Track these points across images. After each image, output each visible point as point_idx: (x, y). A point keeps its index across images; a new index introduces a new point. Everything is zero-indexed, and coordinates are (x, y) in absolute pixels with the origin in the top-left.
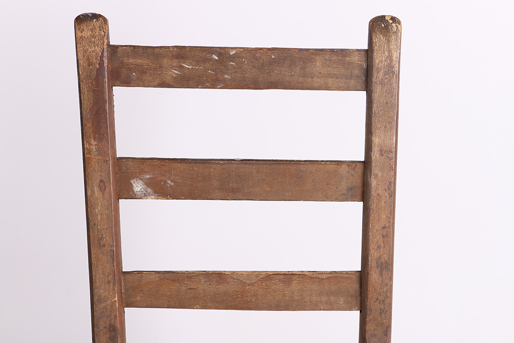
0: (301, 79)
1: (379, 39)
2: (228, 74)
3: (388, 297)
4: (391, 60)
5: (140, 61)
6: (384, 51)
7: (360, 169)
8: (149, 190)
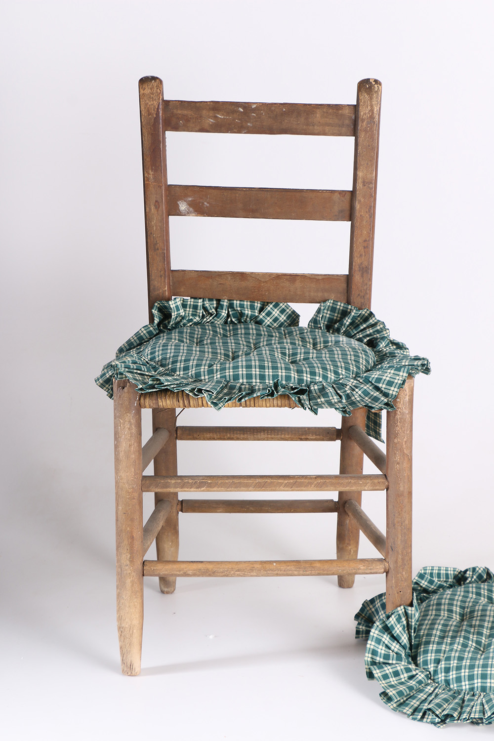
0: (305, 127)
1: (365, 96)
2: (250, 123)
3: (367, 294)
4: (373, 113)
5: (185, 112)
6: (367, 106)
7: (348, 197)
8: (191, 209)
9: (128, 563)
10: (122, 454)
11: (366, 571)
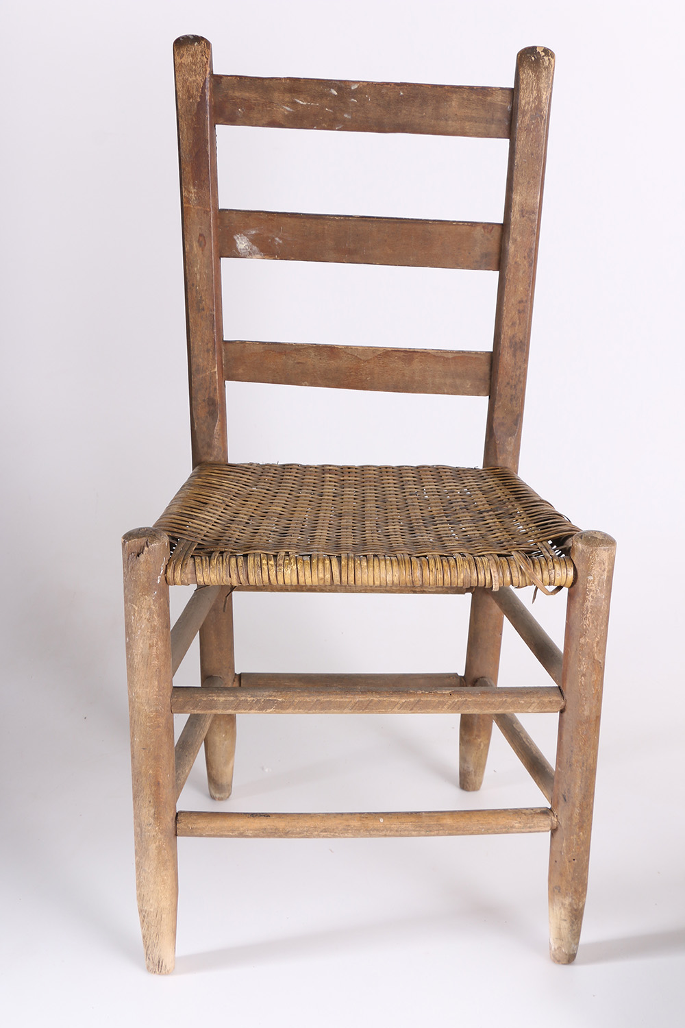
0: (433, 122)
1: (528, 75)
2: (348, 113)
3: (520, 382)
4: (540, 102)
5: (246, 95)
6: (532, 90)
7: (496, 233)
8: (255, 248)
9: (152, 820)
10: (137, 659)
11: (523, 830)
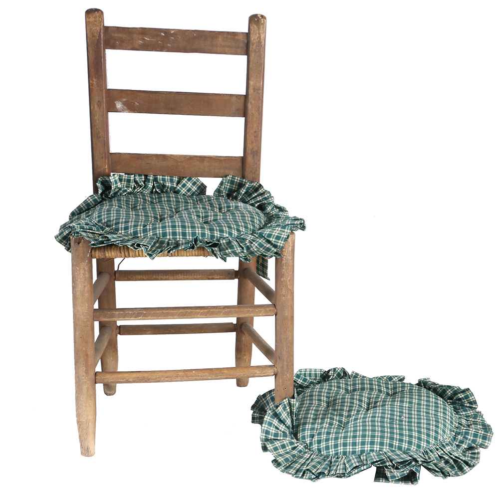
0: (210, 48)
1: (254, 27)
2: (170, 44)
3: (257, 171)
4: (260, 39)
5: (121, 35)
6: (256, 34)
7: (242, 99)
8: (125, 107)
9: (84, 374)
10: (78, 293)
11: (261, 375)
